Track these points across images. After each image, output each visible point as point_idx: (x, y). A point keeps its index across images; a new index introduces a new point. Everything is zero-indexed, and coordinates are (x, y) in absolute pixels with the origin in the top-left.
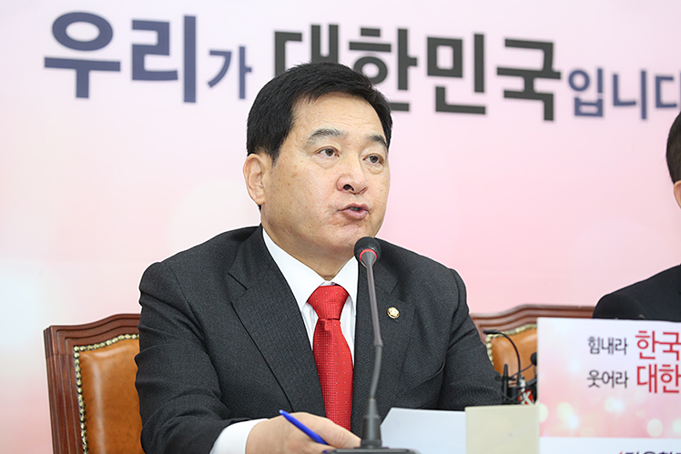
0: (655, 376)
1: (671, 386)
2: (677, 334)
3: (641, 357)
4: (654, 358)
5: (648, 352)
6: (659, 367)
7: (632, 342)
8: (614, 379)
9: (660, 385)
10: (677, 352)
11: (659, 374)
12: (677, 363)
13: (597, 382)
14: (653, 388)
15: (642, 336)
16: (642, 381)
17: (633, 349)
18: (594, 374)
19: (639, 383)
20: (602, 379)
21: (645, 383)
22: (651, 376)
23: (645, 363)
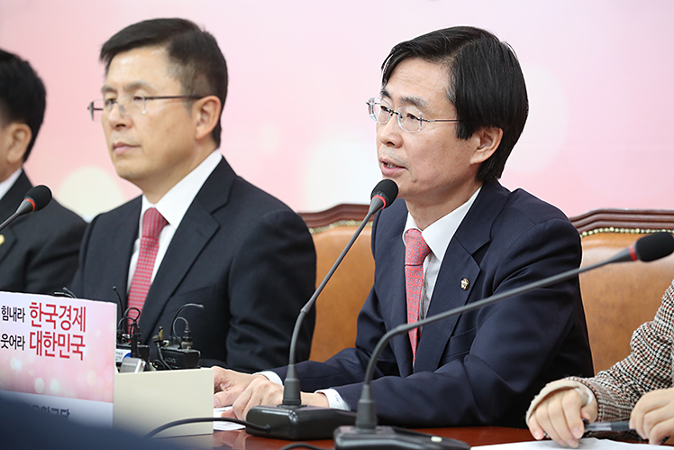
0: (41, 341)
1: (50, 351)
2: (54, 306)
3: (33, 325)
4: (40, 326)
5: (36, 321)
6: (44, 334)
7: (28, 311)
8: (17, 342)
9: (44, 348)
10: (54, 322)
11: (44, 339)
12: (54, 331)
13: (7, 344)
14: (39, 353)
15: (34, 306)
16: (33, 345)
17: (28, 317)
18: (5, 337)
19: (31, 347)
20: (9, 341)
21: (34, 347)
22: (38, 341)
23: (35, 330)
